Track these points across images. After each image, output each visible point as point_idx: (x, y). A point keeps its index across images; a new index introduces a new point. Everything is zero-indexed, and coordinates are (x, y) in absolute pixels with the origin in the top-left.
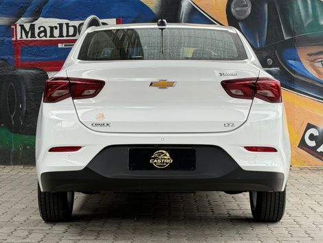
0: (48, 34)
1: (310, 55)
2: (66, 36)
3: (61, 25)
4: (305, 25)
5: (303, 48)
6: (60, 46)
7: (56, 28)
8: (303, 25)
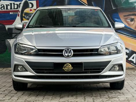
0: (5, 8)
1: (125, 16)
2: (13, 9)
3: (11, 4)
4: (122, 3)
5: (121, 13)
6: (11, 13)
7: (9, 5)
8: (121, 3)
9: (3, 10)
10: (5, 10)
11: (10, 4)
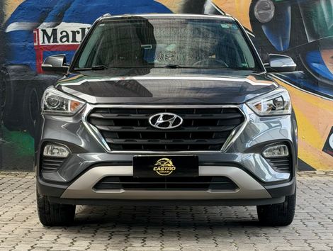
0: (71, 39)
3: (83, 30)
5: (327, 51)
7: (78, 32)
8: (327, 28)
9: (66, 43)
10: (70, 43)
11: (80, 31)
